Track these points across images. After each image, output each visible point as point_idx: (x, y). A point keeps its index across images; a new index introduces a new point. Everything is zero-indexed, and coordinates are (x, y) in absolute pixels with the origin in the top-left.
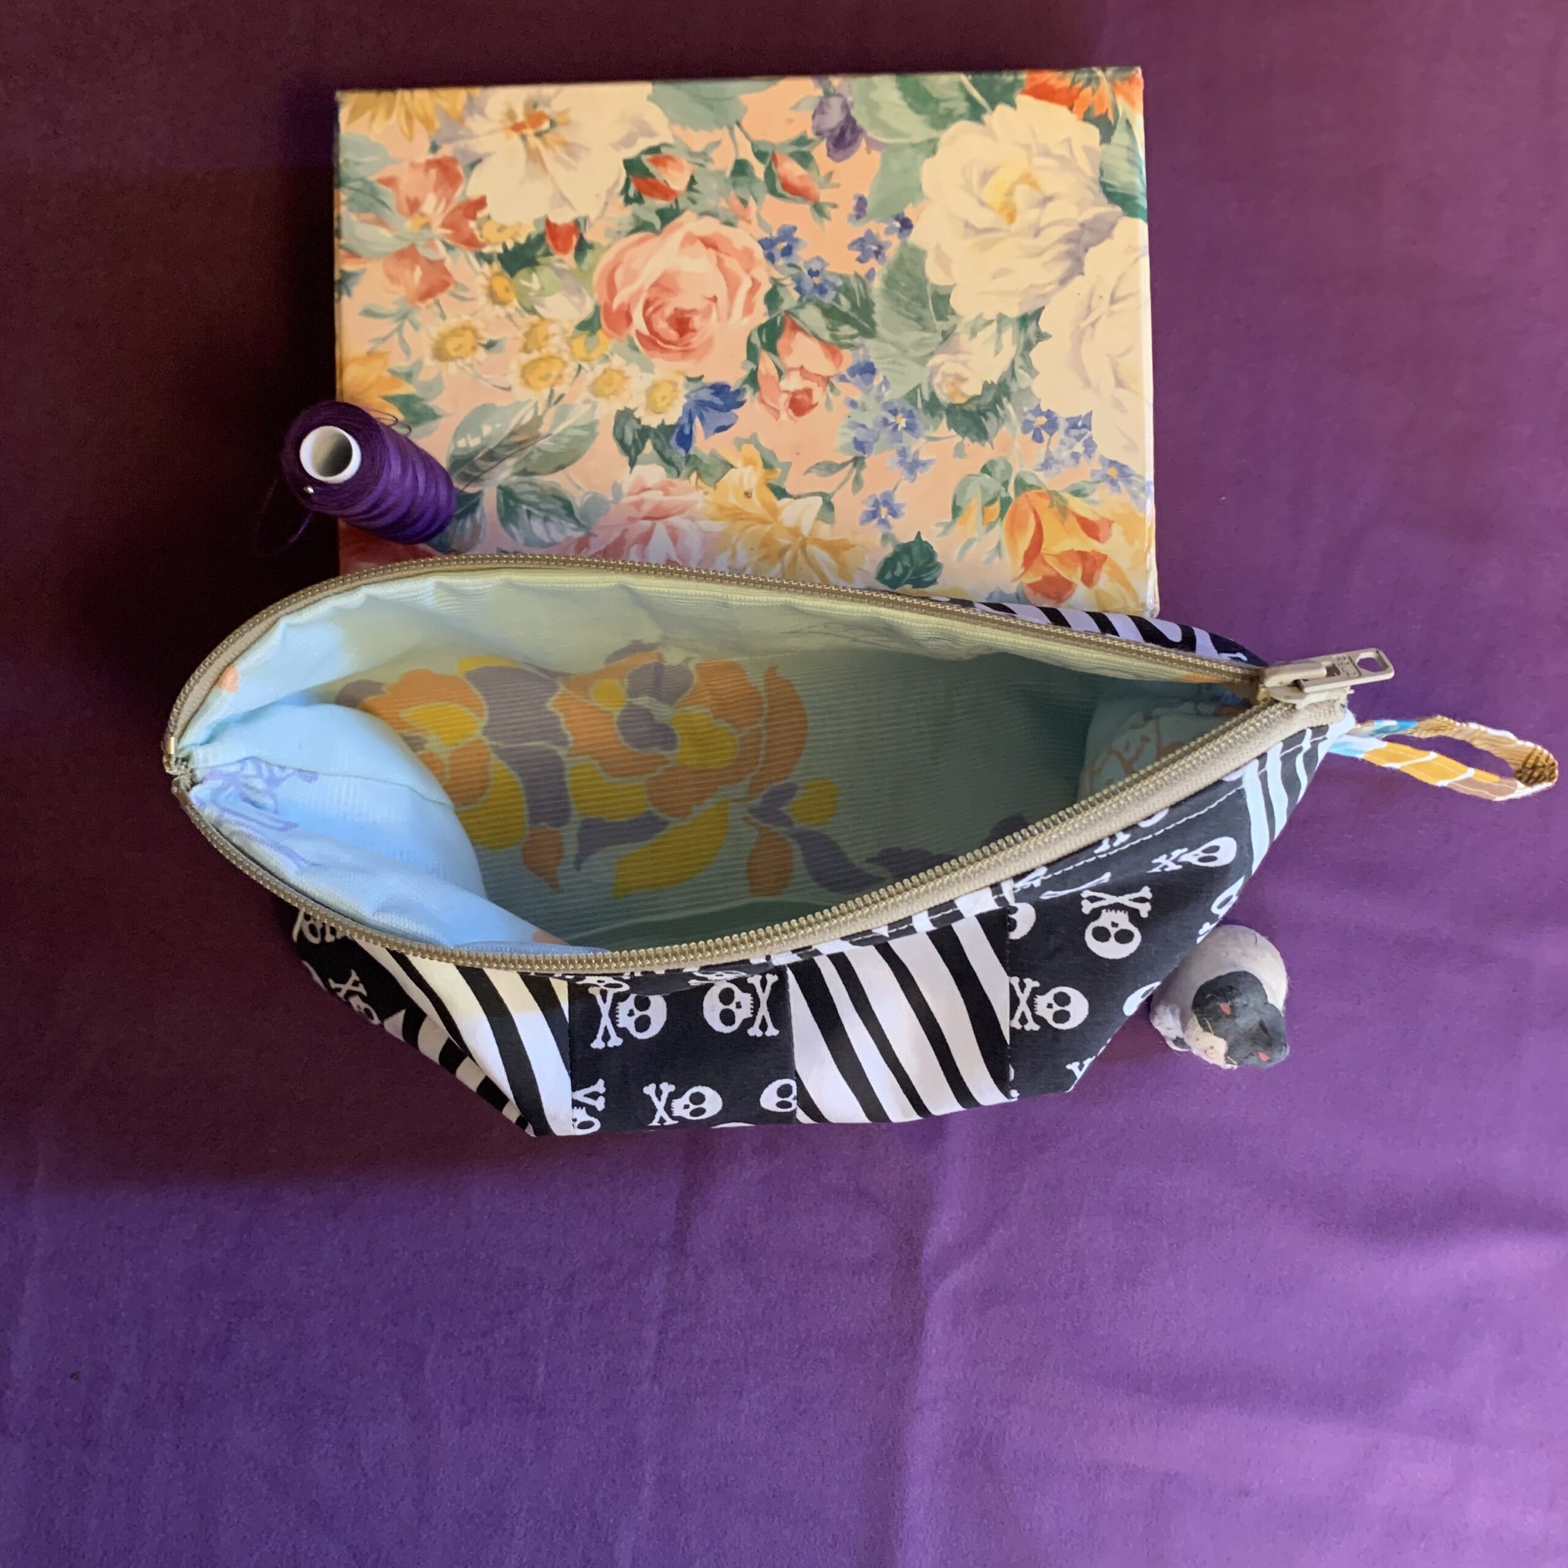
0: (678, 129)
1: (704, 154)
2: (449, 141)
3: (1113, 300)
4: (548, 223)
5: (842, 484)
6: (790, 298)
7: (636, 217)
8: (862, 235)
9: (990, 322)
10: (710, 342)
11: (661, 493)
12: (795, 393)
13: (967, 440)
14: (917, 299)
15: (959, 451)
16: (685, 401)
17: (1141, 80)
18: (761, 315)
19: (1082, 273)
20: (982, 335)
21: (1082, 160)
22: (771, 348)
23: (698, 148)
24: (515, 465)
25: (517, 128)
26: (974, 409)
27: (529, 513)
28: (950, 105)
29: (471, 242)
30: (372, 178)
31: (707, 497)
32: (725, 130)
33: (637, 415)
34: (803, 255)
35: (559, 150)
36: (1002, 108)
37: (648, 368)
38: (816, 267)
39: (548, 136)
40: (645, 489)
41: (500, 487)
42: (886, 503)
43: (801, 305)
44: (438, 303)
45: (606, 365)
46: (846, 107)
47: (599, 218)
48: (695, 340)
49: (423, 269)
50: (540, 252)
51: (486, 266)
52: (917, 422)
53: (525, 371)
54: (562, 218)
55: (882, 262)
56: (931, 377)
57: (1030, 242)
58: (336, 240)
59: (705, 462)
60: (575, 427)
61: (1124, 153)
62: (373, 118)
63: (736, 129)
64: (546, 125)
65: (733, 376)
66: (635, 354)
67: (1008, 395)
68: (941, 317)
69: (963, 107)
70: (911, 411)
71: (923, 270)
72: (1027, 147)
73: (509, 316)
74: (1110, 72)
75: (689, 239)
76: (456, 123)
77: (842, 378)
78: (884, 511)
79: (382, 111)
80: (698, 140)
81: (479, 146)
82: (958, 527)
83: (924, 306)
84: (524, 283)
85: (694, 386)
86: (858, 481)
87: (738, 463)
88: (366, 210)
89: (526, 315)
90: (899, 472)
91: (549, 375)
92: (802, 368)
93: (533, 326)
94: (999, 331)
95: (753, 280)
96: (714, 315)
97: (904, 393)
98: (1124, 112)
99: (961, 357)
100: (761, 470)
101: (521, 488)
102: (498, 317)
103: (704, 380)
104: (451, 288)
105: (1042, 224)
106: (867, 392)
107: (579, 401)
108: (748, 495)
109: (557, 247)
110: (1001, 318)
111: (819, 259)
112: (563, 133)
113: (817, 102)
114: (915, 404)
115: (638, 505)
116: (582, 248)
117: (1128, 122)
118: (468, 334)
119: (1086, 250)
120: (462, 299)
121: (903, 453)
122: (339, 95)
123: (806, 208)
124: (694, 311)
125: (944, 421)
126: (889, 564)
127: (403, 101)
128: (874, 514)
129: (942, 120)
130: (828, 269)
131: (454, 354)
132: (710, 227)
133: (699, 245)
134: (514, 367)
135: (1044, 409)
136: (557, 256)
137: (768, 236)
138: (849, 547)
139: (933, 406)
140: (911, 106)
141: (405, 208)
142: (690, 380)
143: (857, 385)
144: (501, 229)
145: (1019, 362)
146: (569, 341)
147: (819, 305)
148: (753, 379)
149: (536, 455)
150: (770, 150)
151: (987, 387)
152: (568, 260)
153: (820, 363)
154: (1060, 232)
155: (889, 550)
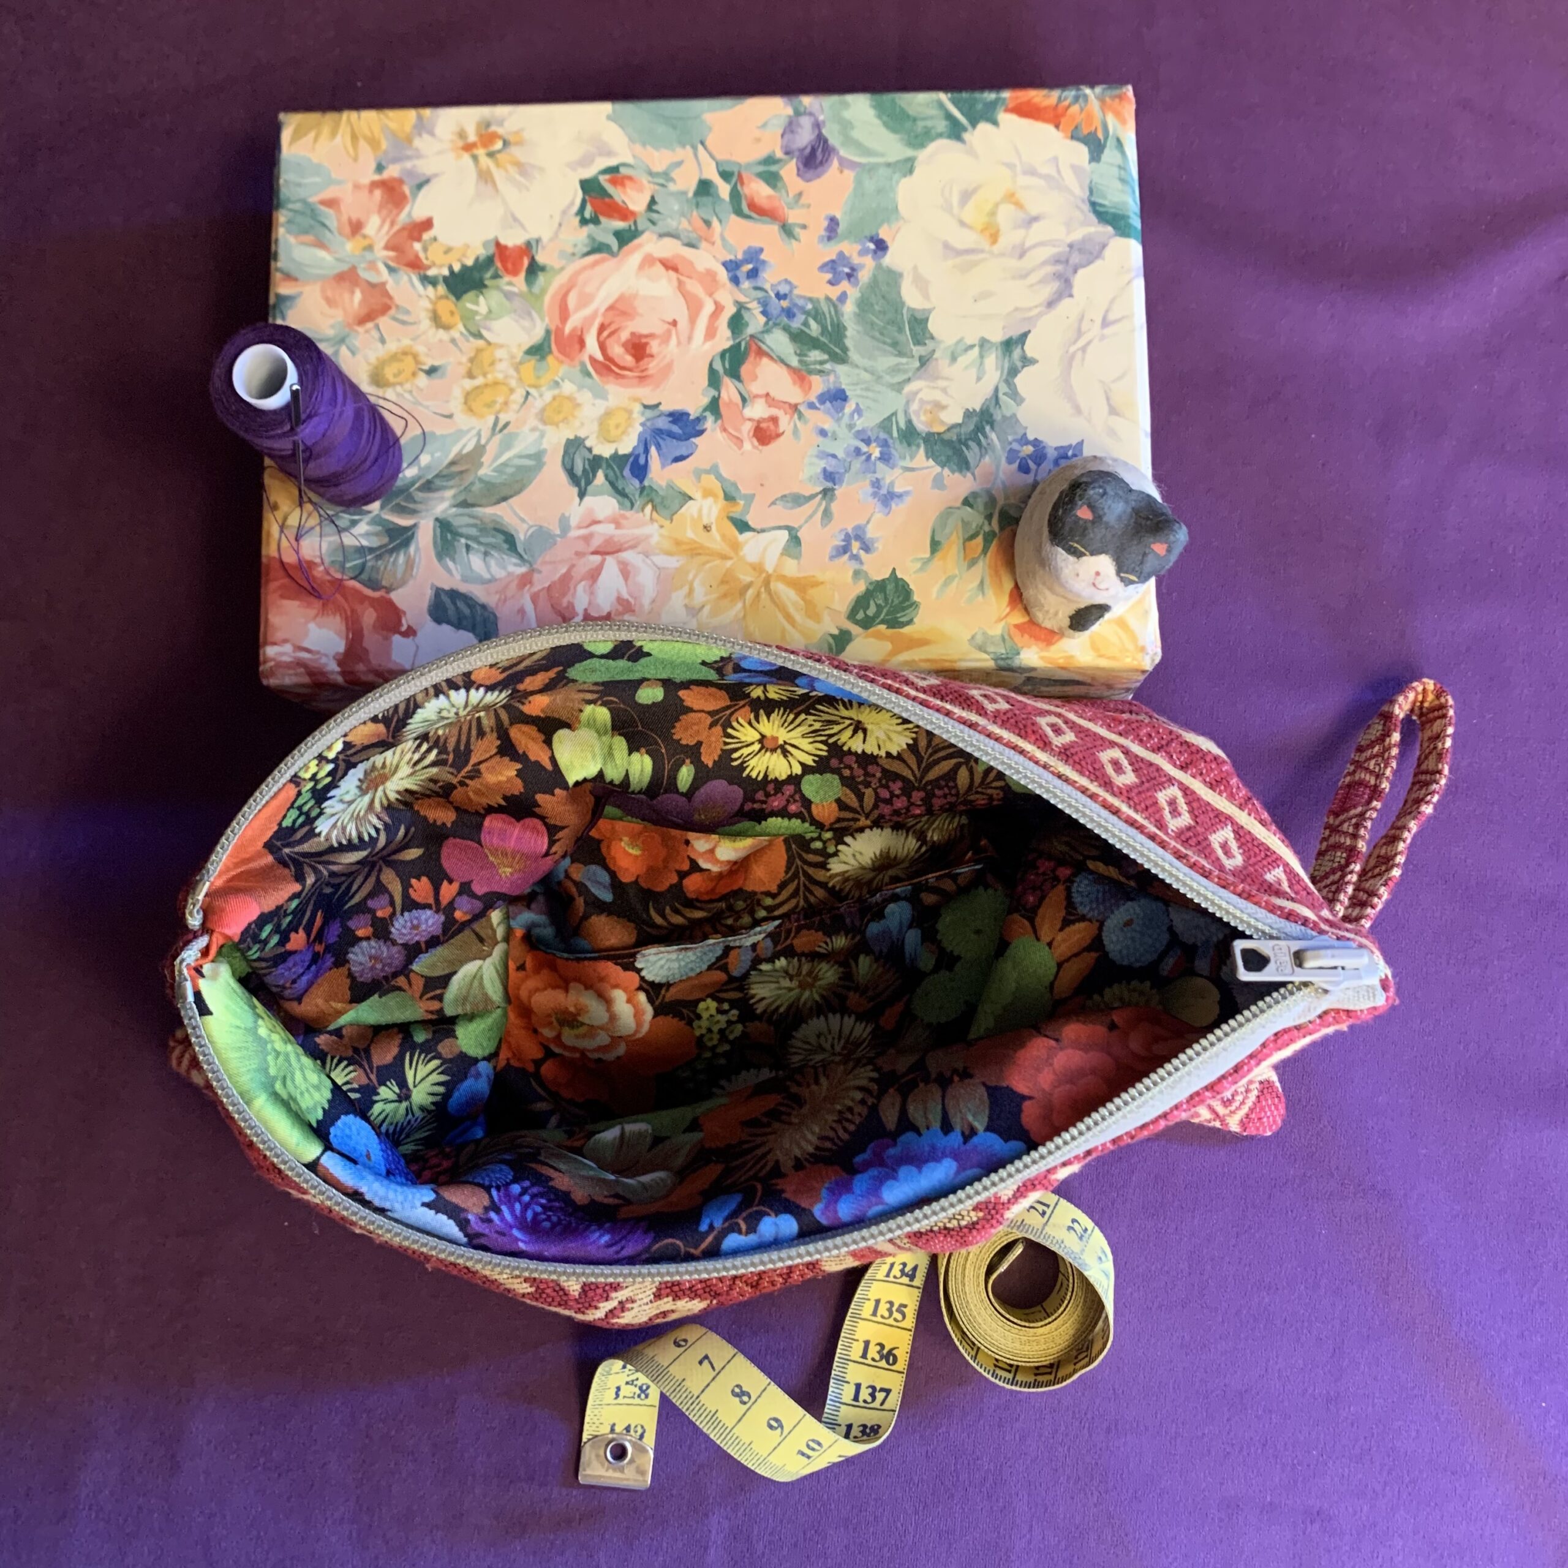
0: (638, 148)
1: (666, 175)
2: (396, 160)
3: (1105, 323)
4: (498, 244)
5: (811, 517)
6: (756, 322)
7: (591, 237)
8: (834, 257)
9: (972, 347)
10: (668, 368)
11: (612, 526)
12: (759, 422)
13: (946, 471)
14: (892, 322)
15: (938, 482)
16: (640, 429)
17: (1133, 100)
18: (724, 339)
19: (1071, 296)
20: (964, 360)
21: (1070, 179)
22: (734, 373)
23: (659, 168)
24: (454, 496)
25: (468, 147)
26: (955, 438)
27: (468, 547)
28: (929, 123)
29: (415, 265)
30: (313, 199)
31: (664, 531)
32: (688, 148)
33: (588, 443)
34: (769, 278)
35: (513, 171)
36: (983, 127)
37: (601, 395)
38: (784, 289)
39: (499, 156)
40: (596, 522)
41: (437, 520)
42: (858, 538)
43: (767, 330)
44: (377, 327)
45: (556, 392)
46: (817, 125)
47: (551, 240)
48: (652, 366)
49: (362, 292)
50: (488, 275)
51: (430, 288)
52: (893, 451)
53: (468, 397)
54: (513, 239)
55: (856, 284)
56: (908, 403)
57: (1013, 263)
58: (273, 264)
59: (661, 493)
60: (520, 457)
61: (1115, 171)
62: (316, 139)
63: (700, 147)
64: (499, 145)
65: (693, 403)
66: (588, 381)
67: (992, 423)
68: (918, 342)
69: (942, 125)
70: (886, 441)
71: (899, 293)
72: (1010, 166)
73: (453, 341)
74: (1098, 89)
75: (649, 261)
76: (403, 145)
77: (811, 406)
78: (855, 546)
79: (326, 130)
80: (659, 160)
81: (425, 167)
82: (937, 563)
83: (901, 330)
84: (469, 306)
85: (649, 413)
86: (827, 514)
87: (697, 495)
88: (306, 232)
89: (471, 339)
90: (874, 504)
91: (494, 402)
92: (768, 395)
93: (479, 351)
94: (982, 356)
95: (716, 303)
96: (674, 341)
97: (878, 420)
98: (1115, 130)
99: (941, 383)
100: (721, 502)
101: (461, 520)
102: (441, 341)
103: (661, 408)
104: (392, 312)
105: (1028, 244)
106: (838, 420)
107: (526, 429)
108: (707, 528)
109: (506, 270)
110: (983, 343)
111: (787, 281)
112: (515, 151)
113: (787, 120)
114: (890, 433)
115: (587, 539)
116: (534, 270)
117: (1118, 140)
118: (409, 360)
119: (1075, 271)
120: (403, 323)
121: (876, 484)
122: (282, 116)
123: (775, 228)
124: (651, 336)
125: (922, 451)
126: (861, 602)
127: (349, 120)
128: (845, 549)
129: (920, 139)
130: (796, 292)
131: (392, 379)
132: (669, 248)
133: (659, 268)
134: (457, 394)
135: (1031, 437)
136: (507, 278)
137: (732, 257)
138: (817, 584)
139: (909, 435)
140: (886, 125)
141: (347, 230)
142: (646, 407)
143: (828, 412)
144: (448, 250)
145: (1003, 388)
146: (517, 367)
147: (786, 329)
148: (714, 407)
149: (477, 486)
150: (736, 170)
151: (968, 414)
152: (519, 282)
153: (786, 389)
154: (1048, 252)
155: (861, 587)
